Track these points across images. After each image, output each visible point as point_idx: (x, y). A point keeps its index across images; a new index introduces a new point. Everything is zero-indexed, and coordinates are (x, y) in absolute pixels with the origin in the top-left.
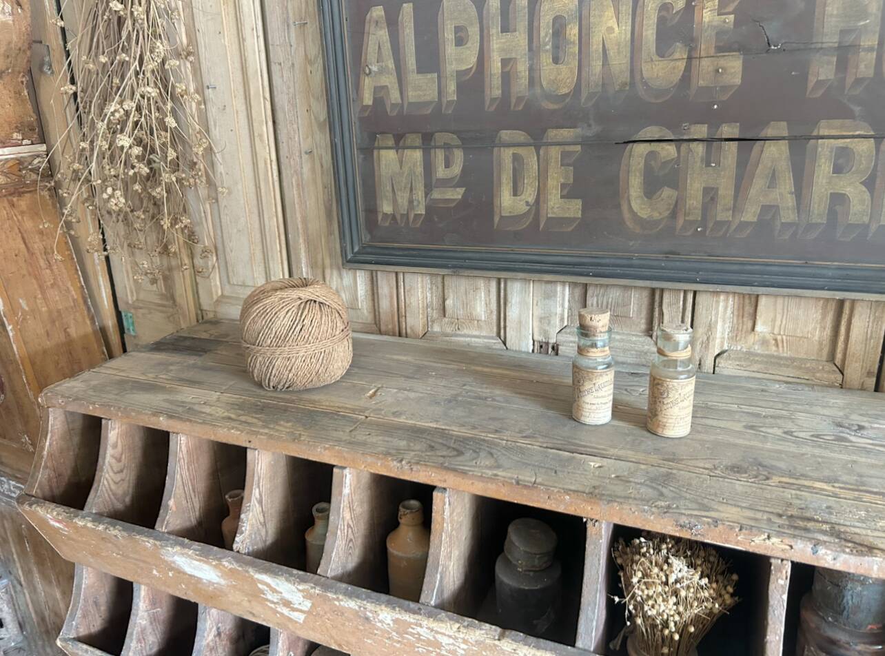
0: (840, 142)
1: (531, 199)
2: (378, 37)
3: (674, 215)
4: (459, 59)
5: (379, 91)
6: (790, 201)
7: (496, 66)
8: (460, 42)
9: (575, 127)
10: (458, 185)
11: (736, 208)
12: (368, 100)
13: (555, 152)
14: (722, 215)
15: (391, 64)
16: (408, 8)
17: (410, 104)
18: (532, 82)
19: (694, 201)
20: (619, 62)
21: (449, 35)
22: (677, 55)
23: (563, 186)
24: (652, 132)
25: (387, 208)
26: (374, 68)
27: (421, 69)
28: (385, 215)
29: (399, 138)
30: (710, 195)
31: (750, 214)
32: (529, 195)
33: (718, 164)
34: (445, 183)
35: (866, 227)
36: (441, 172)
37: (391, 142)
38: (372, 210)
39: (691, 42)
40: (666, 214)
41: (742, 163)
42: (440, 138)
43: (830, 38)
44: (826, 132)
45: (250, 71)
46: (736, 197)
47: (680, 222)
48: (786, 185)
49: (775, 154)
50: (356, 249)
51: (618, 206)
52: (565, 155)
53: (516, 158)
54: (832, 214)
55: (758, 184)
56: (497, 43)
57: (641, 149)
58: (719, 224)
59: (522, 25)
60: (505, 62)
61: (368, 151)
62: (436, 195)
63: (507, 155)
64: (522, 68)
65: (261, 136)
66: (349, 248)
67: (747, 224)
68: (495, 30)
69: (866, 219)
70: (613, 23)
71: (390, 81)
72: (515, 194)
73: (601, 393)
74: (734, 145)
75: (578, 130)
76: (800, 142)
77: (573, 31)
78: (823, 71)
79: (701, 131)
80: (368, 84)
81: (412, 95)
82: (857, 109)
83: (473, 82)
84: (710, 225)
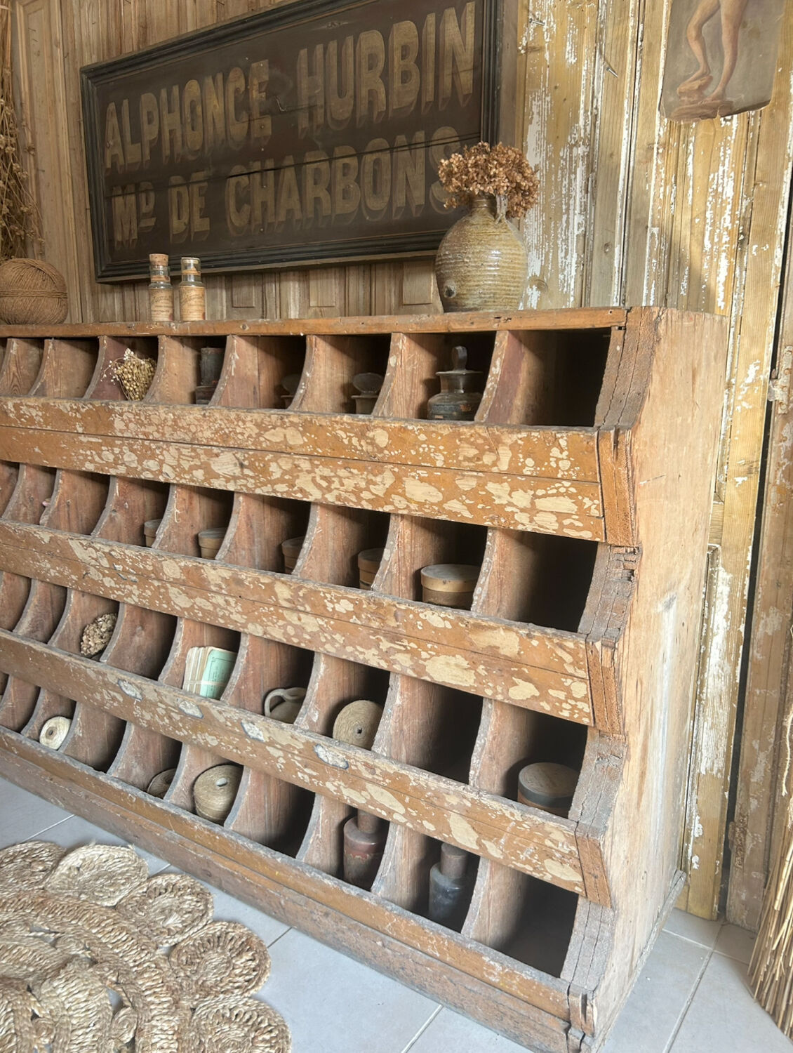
0: (315, 165)
1: (186, 221)
2: (113, 122)
3: (250, 222)
4: (150, 132)
5: (114, 157)
6: (298, 206)
7: (166, 136)
8: (150, 122)
9: (203, 170)
10: (152, 217)
11: (276, 214)
12: (109, 165)
13: (195, 188)
14: (270, 219)
15: (119, 140)
16: (126, 102)
17: (129, 165)
18: (183, 143)
19: (258, 213)
20: (220, 125)
21: (145, 118)
22: (244, 120)
23: (201, 210)
24: (237, 169)
25: (118, 237)
26: (111, 143)
27: (133, 142)
28: (118, 242)
29: (124, 188)
30: (264, 204)
31: (282, 218)
32: (185, 219)
33: (266, 185)
34: (146, 215)
35: (331, 216)
36: (144, 209)
37: (120, 192)
38: (111, 240)
39: (249, 109)
40: (246, 221)
41: (276, 183)
42: (144, 185)
43: (304, 103)
44: (308, 160)
45: (61, 156)
46: (275, 206)
47: (253, 227)
48: (296, 196)
49: (289, 175)
50: (103, 268)
51: (226, 220)
52: (200, 188)
53: (179, 194)
54: (316, 210)
55: (284, 195)
56: (166, 120)
57: (233, 181)
58: (270, 224)
59: (177, 108)
60: (171, 132)
61: (109, 199)
62: (142, 225)
63: (174, 192)
64: (179, 134)
65: (66, 202)
66: (99, 268)
67: (282, 222)
68: (165, 112)
69: (330, 212)
70: (215, 102)
71: (118, 151)
72: (179, 219)
73: (159, 304)
74: (272, 172)
75: (205, 172)
76: (299, 166)
77: (199, 109)
78: (304, 123)
79: (257, 166)
80: (108, 153)
81: (130, 159)
82: (319, 144)
83: (156, 146)
84: (266, 226)
